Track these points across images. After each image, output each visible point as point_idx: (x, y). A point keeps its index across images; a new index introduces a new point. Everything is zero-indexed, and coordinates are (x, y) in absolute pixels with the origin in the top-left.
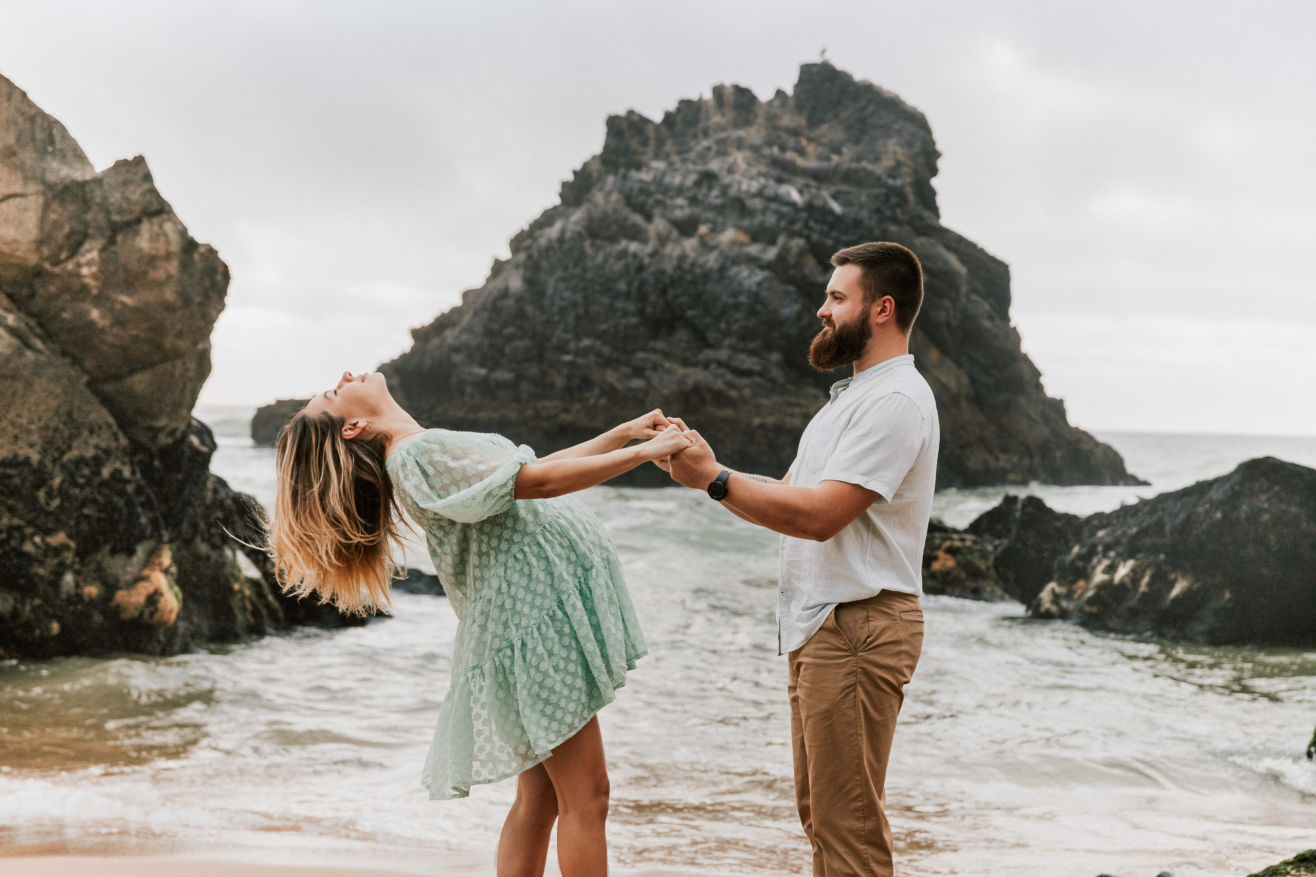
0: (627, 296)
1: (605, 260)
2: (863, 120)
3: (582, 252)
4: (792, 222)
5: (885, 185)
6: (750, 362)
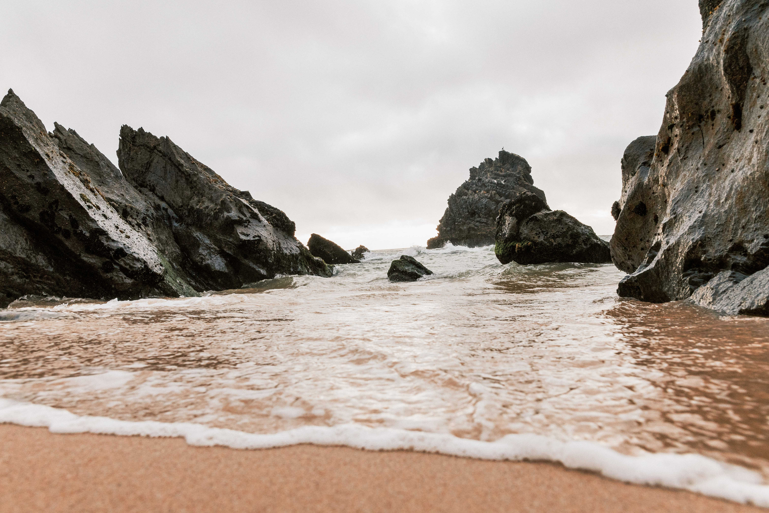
0: (465, 208)
1: (460, 201)
2: (513, 162)
3: (456, 199)
4: (494, 187)
5: (516, 176)
6: (484, 220)
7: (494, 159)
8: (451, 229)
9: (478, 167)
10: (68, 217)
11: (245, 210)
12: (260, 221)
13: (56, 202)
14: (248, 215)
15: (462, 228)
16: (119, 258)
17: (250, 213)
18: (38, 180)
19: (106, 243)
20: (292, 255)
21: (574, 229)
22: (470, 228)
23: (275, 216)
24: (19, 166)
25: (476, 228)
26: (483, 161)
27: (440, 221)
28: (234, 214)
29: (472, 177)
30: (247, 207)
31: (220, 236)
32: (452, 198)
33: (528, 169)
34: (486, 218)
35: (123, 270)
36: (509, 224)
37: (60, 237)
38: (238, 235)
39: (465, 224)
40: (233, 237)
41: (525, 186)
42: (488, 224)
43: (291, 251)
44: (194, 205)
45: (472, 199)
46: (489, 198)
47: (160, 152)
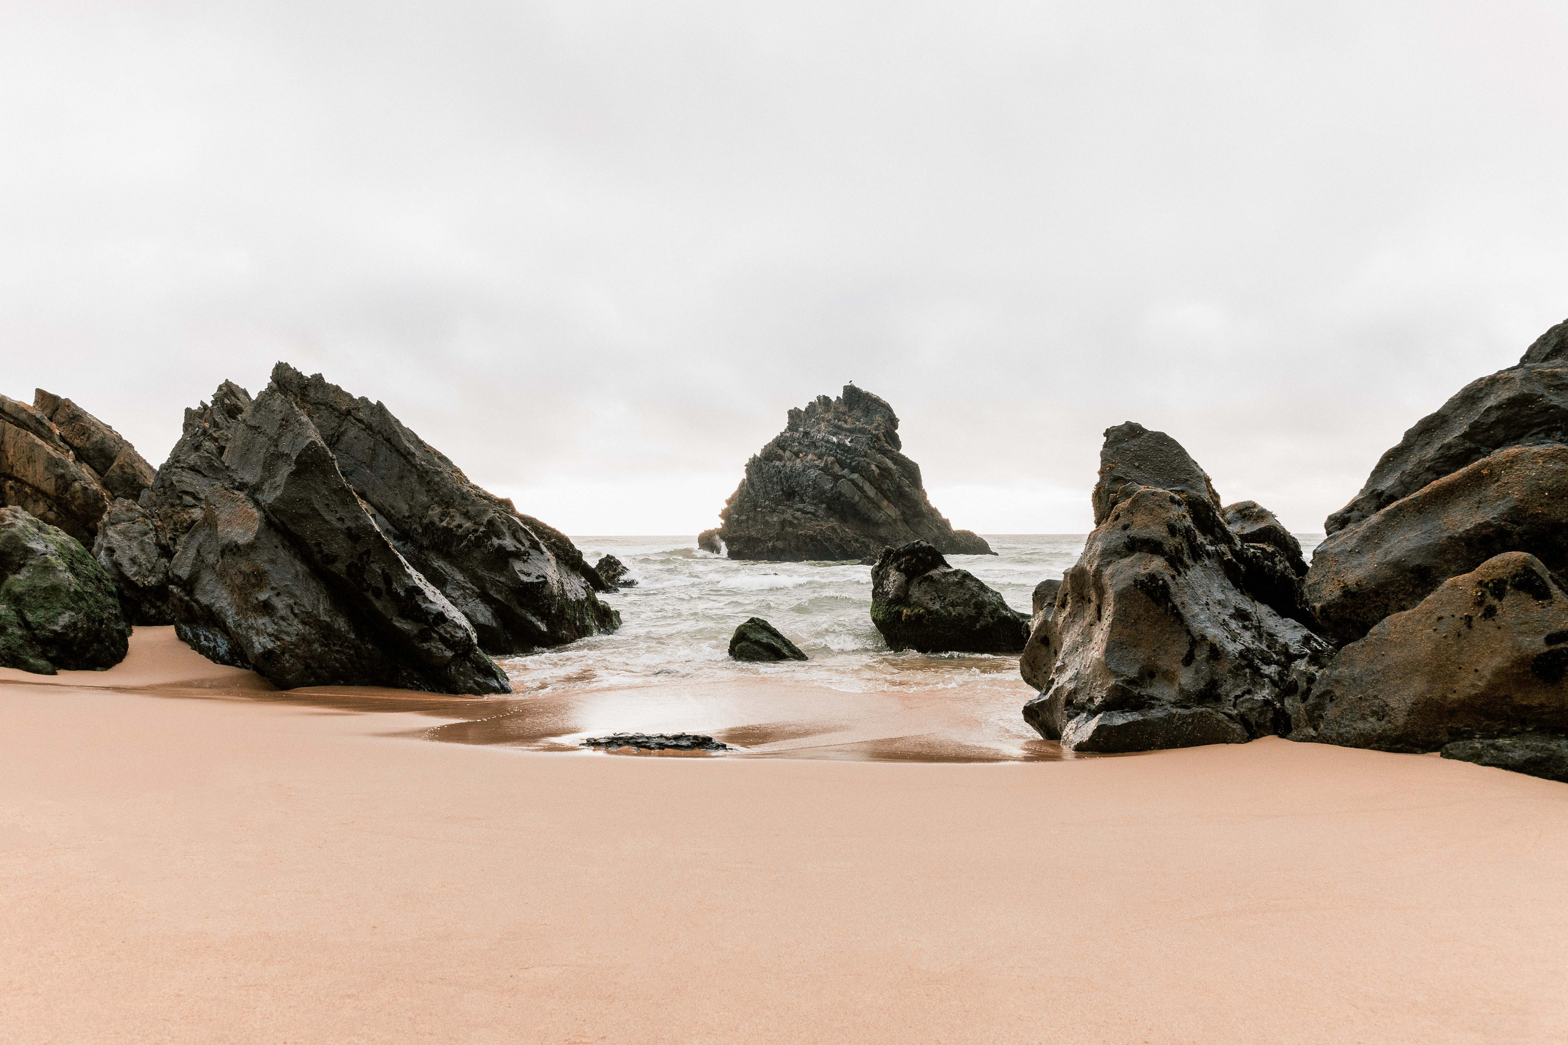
0: (777, 483)
1: (769, 469)
2: (867, 407)
3: (761, 466)
4: (831, 450)
5: (872, 434)
6: (811, 509)
7: (834, 399)
8: (748, 519)
9: (804, 410)
10: (380, 572)
11: (521, 535)
12: (542, 553)
13: (368, 552)
14: (527, 543)
15: (770, 520)
16: (439, 625)
17: (529, 540)
18: (349, 523)
19: (424, 606)
20: (578, 601)
21: (979, 596)
22: (784, 520)
23: (555, 542)
24: (327, 505)
25: (795, 522)
26: (814, 399)
27: (729, 502)
28: (509, 543)
29: (792, 427)
30: (525, 531)
31: (481, 572)
32: (754, 462)
33: (893, 422)
34: (815, 505)
35: (443, 639)
36: (895, 581)
37: (370, 595)
38: (517, 575)
39: (774, 511)
40: (506, 576)
41: (884, 453)
42: (818, 516)
43: (576, 594)
44: (436, 519)
45: (792, 467)
46: (822, 469)
47: (360, 421)
